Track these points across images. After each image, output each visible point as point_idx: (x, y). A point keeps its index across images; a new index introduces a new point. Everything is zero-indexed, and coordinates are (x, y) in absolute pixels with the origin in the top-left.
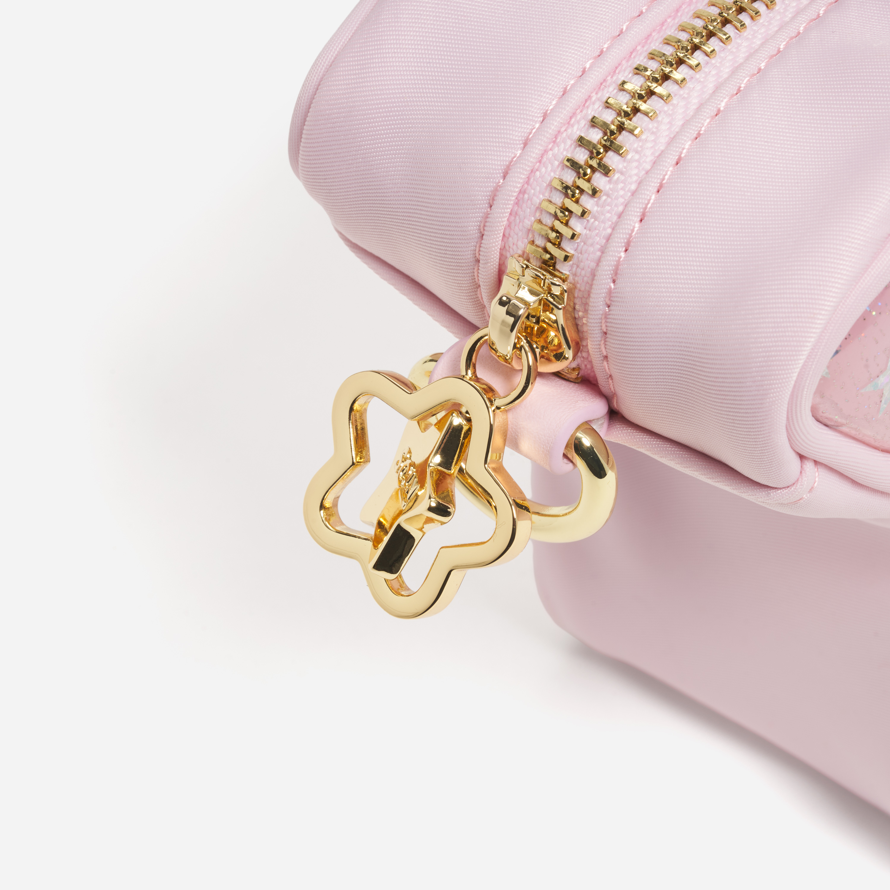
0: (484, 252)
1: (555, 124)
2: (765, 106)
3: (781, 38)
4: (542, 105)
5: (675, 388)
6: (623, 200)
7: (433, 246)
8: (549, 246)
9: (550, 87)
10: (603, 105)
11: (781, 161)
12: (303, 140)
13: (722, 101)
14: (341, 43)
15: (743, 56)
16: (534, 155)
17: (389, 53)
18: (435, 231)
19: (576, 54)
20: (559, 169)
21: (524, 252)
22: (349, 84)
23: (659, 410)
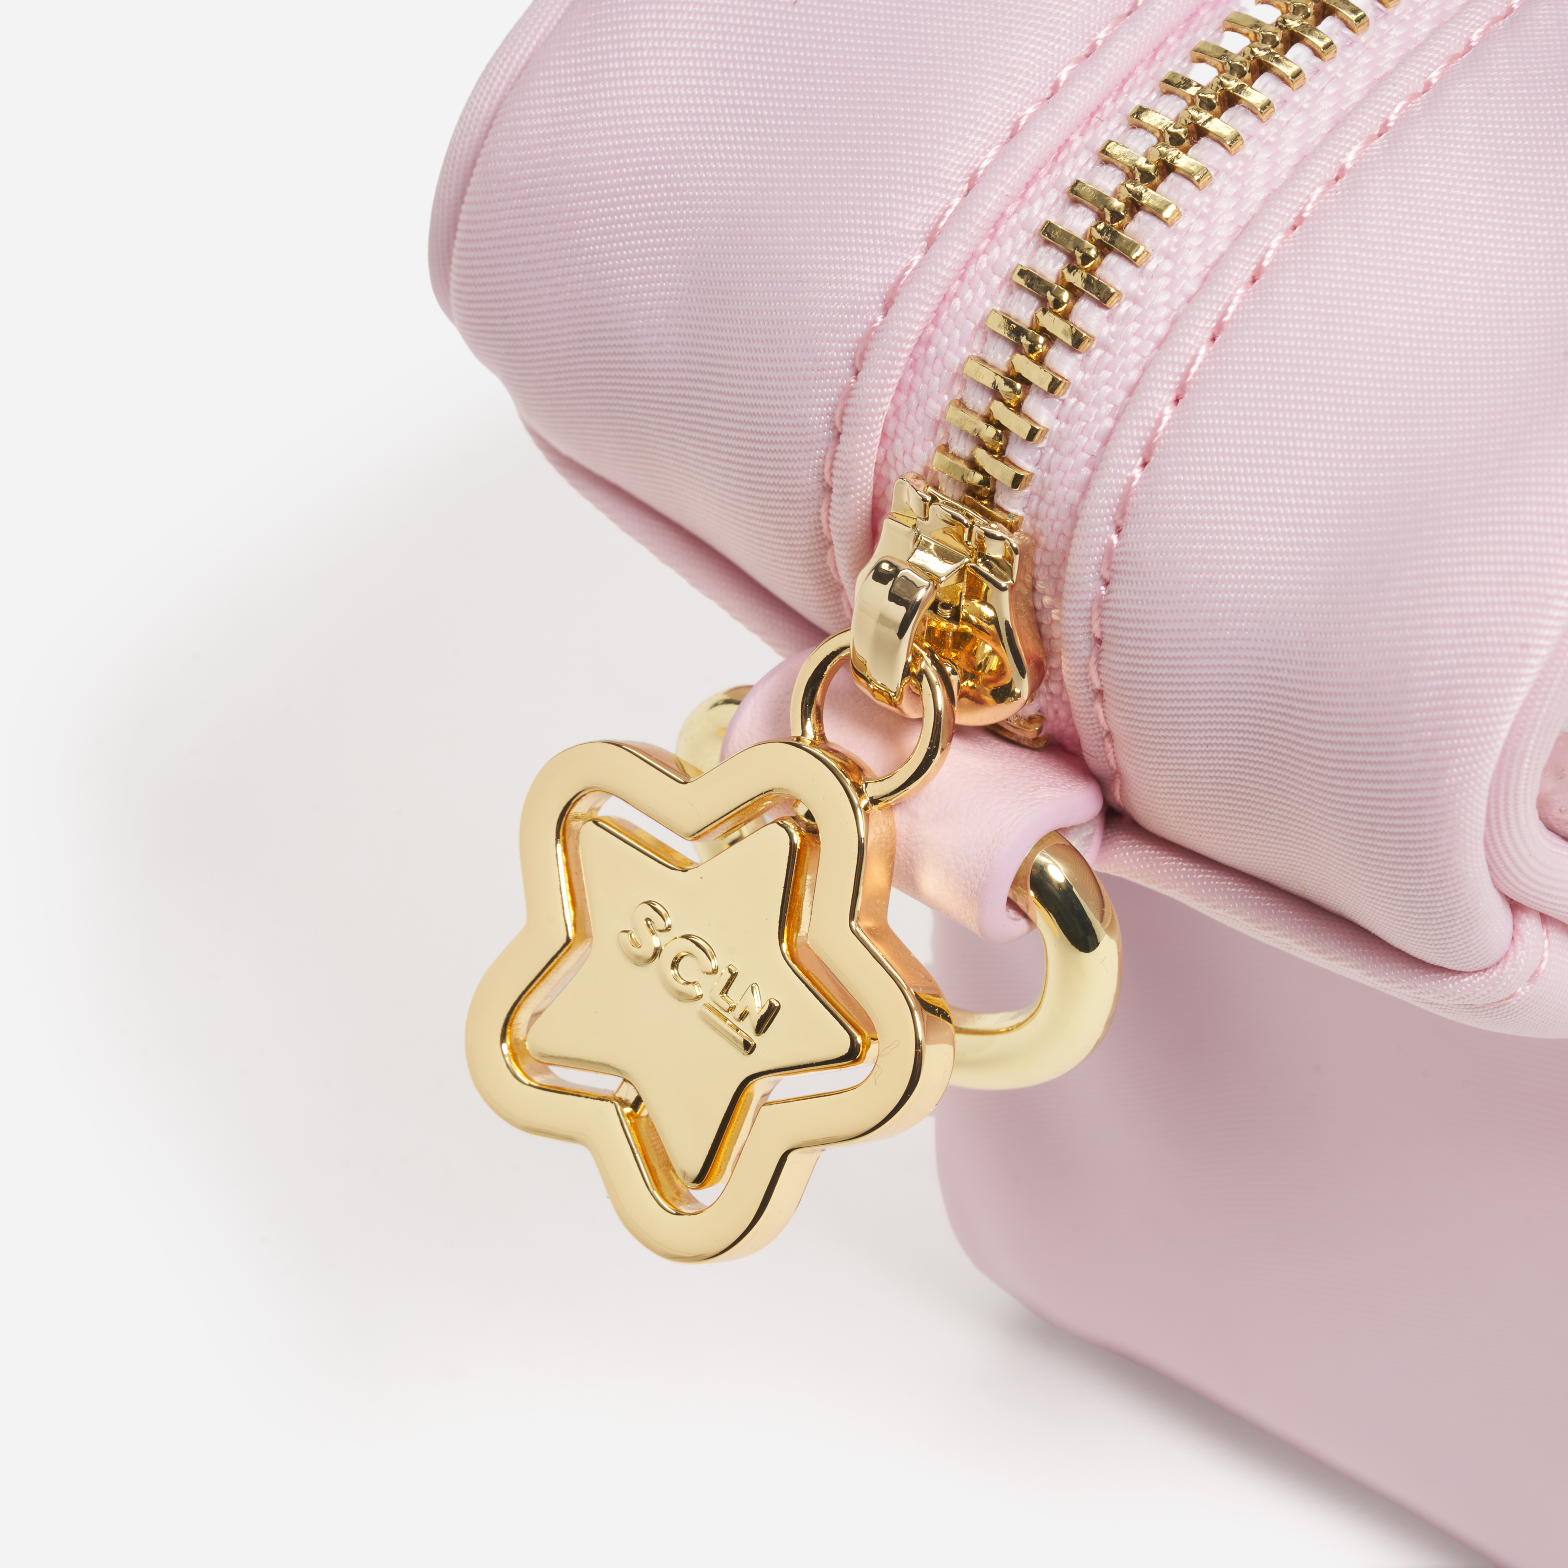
0: (841, 469)
1: (995, 197)
2: (1440, 159)
3: (1473, 19)
4: (966, 158)
5: (1246, 757)
6: (1139, 358)
7: (733, 459)
8: (981, 456)
9: (984, 121)
10: (1096, 157)
11: (1475, 275)
12: (459, 235)
13: (1349, 150)
14: (542, 30)
15: (1393, 56)
16: (950, 264)
17: (642, 49)
18: (738, 426)
19: (1040, 52)
20: (1003, 292)
21: (926, 470)
22: (557, 116)
23: (1213, 806)
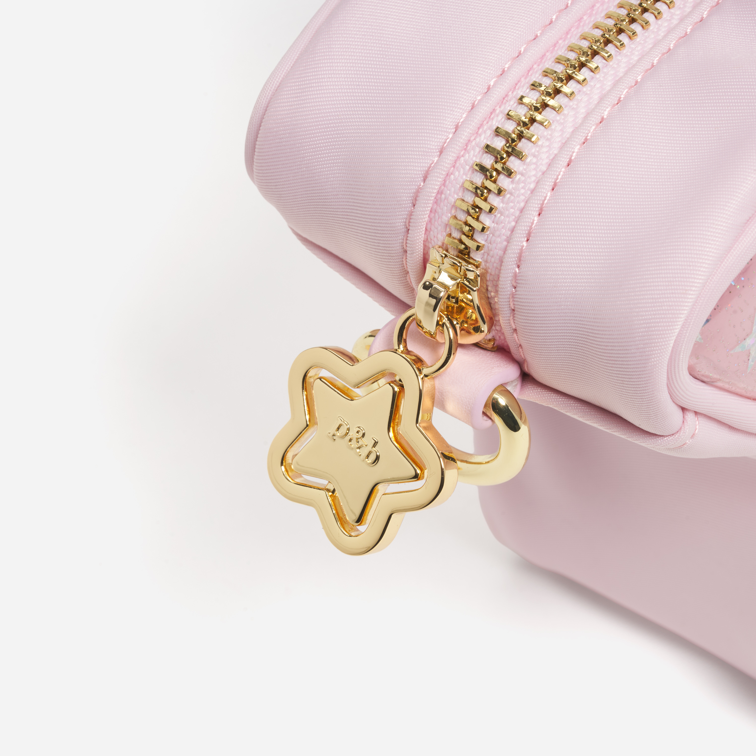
0: (410, 244)
1: (466, 134)
2: (641, 113)
3: (654, 54)
4: (454, 118)
5: (573, 355)
6: (524, 197)
7: (368, 240)
8: (464, 238)
9: (460, 103)
10: (505, 117)
11: (655, 160)
12: (256, 153)
13: (605, 110)
14: (285, 71)
15: (623, 70)
16: (449, 161)
17: (324, 78)
18: (369, 227)
19: (482, 74)
20: (470, 172)
21: (443, 244)
22: (292, 106)
23: (562, 373)
